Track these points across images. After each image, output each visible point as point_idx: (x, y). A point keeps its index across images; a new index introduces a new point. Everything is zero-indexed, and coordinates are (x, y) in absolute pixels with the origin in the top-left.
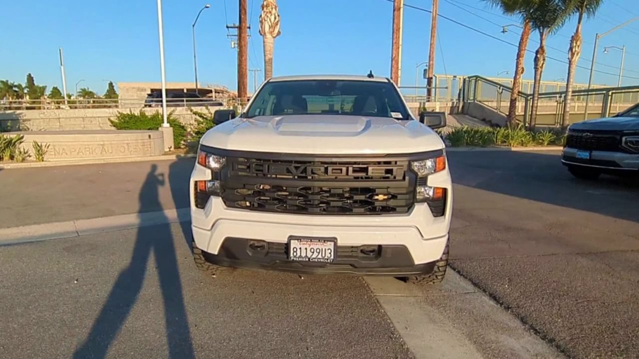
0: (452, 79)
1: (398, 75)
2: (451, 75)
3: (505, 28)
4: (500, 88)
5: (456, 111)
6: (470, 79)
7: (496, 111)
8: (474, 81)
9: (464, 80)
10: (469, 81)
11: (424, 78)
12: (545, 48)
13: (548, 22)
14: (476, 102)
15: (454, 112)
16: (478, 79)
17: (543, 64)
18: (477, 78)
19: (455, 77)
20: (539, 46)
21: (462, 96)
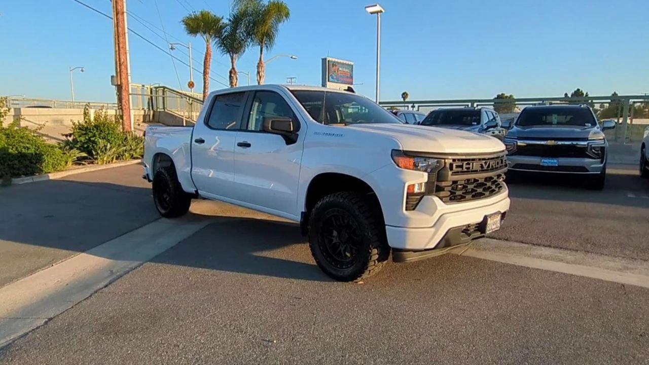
0: (141, 88)
1: (128, 81)
2: (140, 84)
3: (173, 45)
4: (189, 100)
5: (147, 119)
6: (157, 90)
7: (189, 120)
8: (161, 91)
9: (151, 90)
10: (156, 91)
11: (112, 84)
12: (236, 69)
13: (236, 49)
14: (166, 110)
15: (146, 121)
16: (166, 89)
17: (236, 82)
18: (164, 89)
19: (143, 86)
20: (231, 67)
21: (150, 104)
